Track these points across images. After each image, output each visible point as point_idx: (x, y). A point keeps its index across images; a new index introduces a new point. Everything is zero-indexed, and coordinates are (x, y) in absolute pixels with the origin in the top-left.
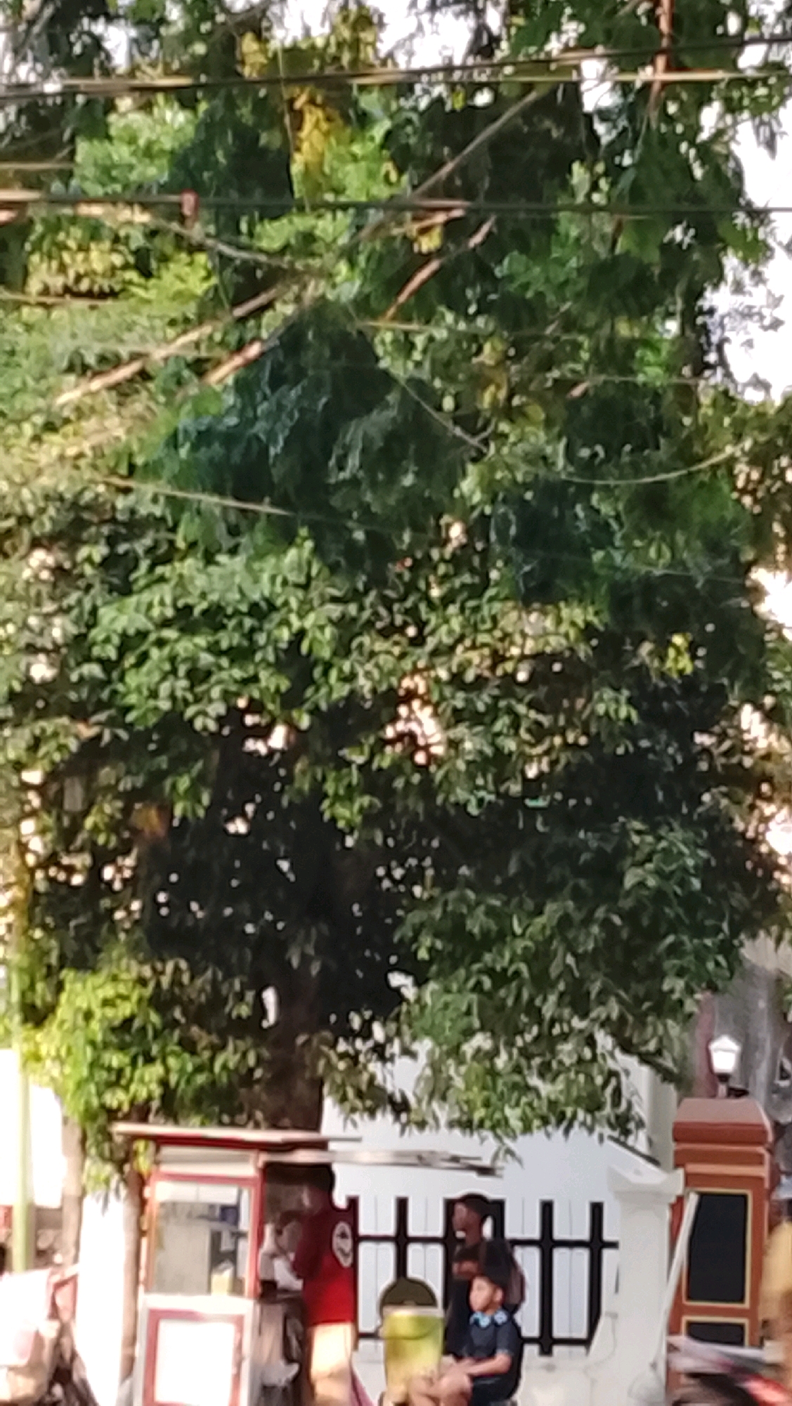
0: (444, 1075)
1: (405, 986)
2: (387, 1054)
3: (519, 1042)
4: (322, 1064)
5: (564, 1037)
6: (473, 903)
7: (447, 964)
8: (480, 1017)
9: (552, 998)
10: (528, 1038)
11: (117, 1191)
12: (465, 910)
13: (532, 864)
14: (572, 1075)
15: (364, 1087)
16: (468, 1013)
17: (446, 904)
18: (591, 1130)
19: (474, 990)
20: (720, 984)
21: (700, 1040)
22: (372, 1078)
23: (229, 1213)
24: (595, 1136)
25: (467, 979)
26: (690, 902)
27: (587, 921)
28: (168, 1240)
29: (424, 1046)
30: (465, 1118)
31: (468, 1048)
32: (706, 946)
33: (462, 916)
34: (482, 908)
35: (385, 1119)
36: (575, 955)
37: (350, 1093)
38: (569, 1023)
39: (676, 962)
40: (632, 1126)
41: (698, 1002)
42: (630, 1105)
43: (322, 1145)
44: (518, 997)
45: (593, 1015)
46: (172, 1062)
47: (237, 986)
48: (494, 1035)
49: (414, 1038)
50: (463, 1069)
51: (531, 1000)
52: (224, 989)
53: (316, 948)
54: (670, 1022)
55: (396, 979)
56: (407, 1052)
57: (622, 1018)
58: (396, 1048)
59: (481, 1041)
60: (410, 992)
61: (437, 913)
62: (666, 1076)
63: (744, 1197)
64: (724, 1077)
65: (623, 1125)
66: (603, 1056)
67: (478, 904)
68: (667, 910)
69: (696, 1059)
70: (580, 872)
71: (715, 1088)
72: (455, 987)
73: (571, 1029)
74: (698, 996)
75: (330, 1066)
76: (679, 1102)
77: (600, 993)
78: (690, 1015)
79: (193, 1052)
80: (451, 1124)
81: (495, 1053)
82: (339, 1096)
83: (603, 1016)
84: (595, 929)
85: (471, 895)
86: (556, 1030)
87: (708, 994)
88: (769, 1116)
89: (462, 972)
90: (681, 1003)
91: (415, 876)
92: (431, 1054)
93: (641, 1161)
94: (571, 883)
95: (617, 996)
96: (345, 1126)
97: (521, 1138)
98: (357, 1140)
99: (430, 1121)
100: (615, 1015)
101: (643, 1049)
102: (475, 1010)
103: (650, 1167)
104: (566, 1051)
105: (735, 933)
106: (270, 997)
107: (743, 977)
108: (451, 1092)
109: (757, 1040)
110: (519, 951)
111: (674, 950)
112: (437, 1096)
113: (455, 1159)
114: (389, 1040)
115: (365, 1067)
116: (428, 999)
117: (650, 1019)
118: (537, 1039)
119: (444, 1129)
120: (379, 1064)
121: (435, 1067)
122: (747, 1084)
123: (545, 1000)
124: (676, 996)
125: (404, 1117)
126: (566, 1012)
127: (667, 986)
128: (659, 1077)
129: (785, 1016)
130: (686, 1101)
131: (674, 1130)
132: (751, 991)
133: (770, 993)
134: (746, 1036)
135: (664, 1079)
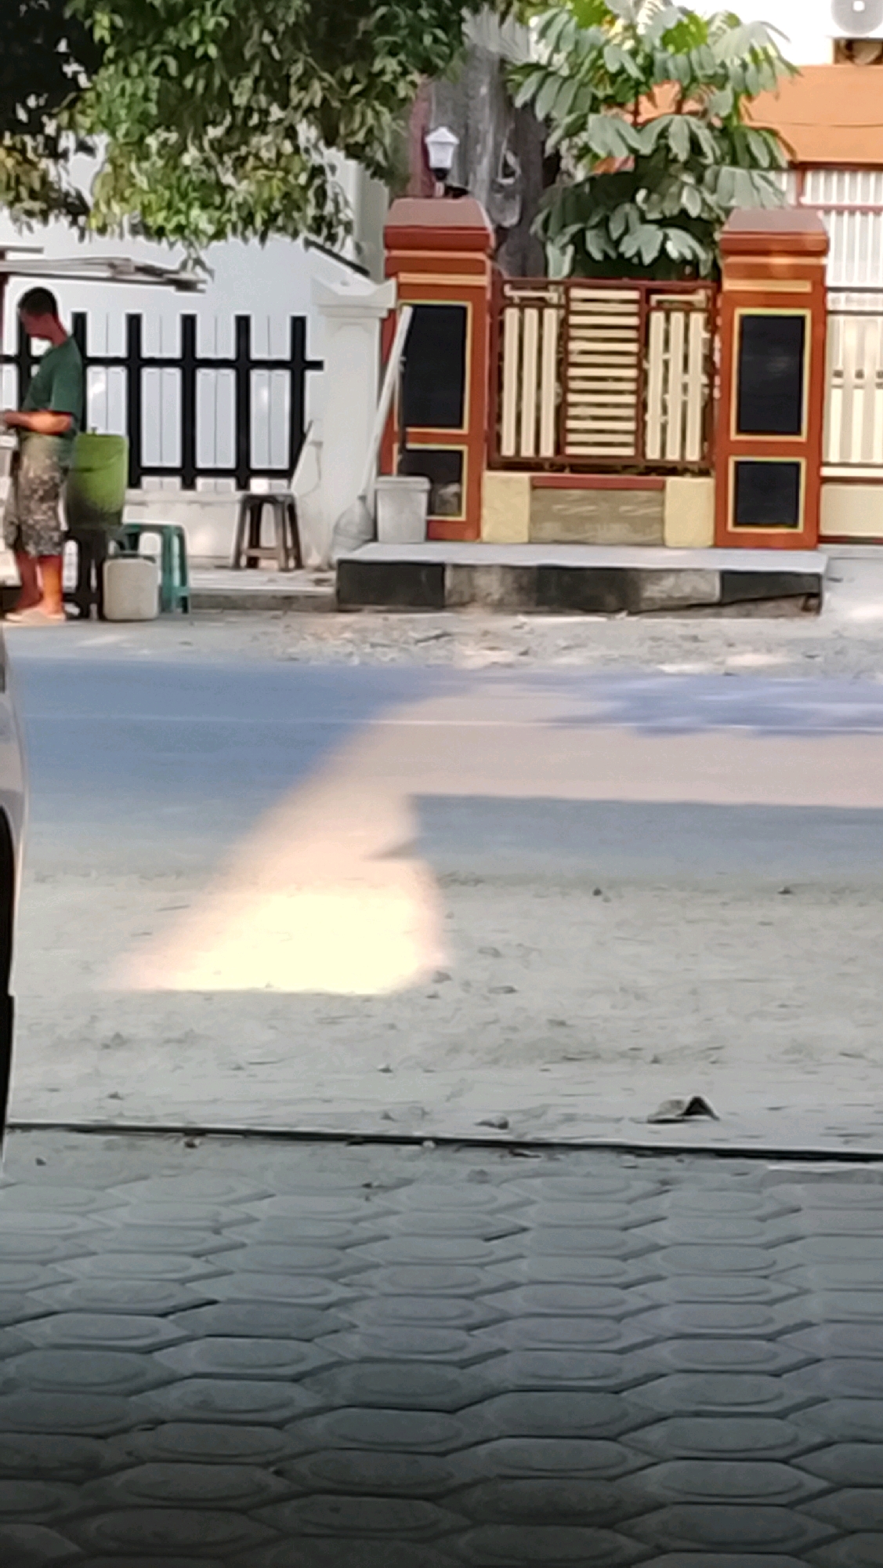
0: (126, 172)
2: (60, 150)
3: (210, 134)
5: (262, 128)
7: (126, 46)
8: (160, 103)
10: (221, 129)
15: (37, 186)
16: (148, 99)
18: (293, 236)
19: (156, 73)
20: (438, 65)
21: (416, 132)
22: (45, 177)
24: (299, 241)
25: (149, 59)
29: (101, 140)
30: (148, 223)
31: (153, 142)
32: (422, 20)
35: (60, 224)
36: (274, 33)
38: (266, 112)
39: (388, 38)
40: (338, 230)
41: (413, 84)
42: (336, 206)
44: (209, 83)
45: (293, 103)
49: (90, 131)
50: (146, 165)
51: (224, 85)
54: (381, 109)
55: (70, 69)
56: (84, 147)
57: (326, 102)
58: (69, 142)
59: (167, 135)
62: (378, 172)
64: (441, 173)
65: (328, 226)
66: (307, 151)
69: (410, 153)
71: (433, 186)
73: (269, 119)
74: (413, 77)
76: (391, 202)
77: (302, 76)
78: (403, 99)
81: (182, 148)
82: (10, 198)
83: (306, 103)
86: (253, 121)
87: (425, 76)
88: (493, 220)
89: (143, 54)
90: (393, 85)
92: (109, 147)
93: (348, 270)
95: (322, 79)
97: (212, 245)
99: (111, 223)
100: (317, 103)
101: (351, 141)
102: (156, 96)
103: (359, 277)
104: (264, 144)
105: (456, 8)
107: (464, 58)
109: (478, 131)
110: (209, 29)
111: (386, 25)
112: (117, 196)
113: (151, 271)
114: (62, 132)
115: (35, 164)
116: (104, 87)
117: (358, 107)
118: (230, 131)
119: (128, 236)
120: (51, 161)
121: (116, 163)
122: (466, 182)
123: (238, 85)
124: (387, 78)
125: (82, 220)
126: (263, 100)
127: (377, 66)
128: (369, 173)
129: (510, 101)
130: (397, 202)
131: (385, 236)
132: (472, 75)
133: (492, 78)
134: (467, 127)
135: (374, 175)
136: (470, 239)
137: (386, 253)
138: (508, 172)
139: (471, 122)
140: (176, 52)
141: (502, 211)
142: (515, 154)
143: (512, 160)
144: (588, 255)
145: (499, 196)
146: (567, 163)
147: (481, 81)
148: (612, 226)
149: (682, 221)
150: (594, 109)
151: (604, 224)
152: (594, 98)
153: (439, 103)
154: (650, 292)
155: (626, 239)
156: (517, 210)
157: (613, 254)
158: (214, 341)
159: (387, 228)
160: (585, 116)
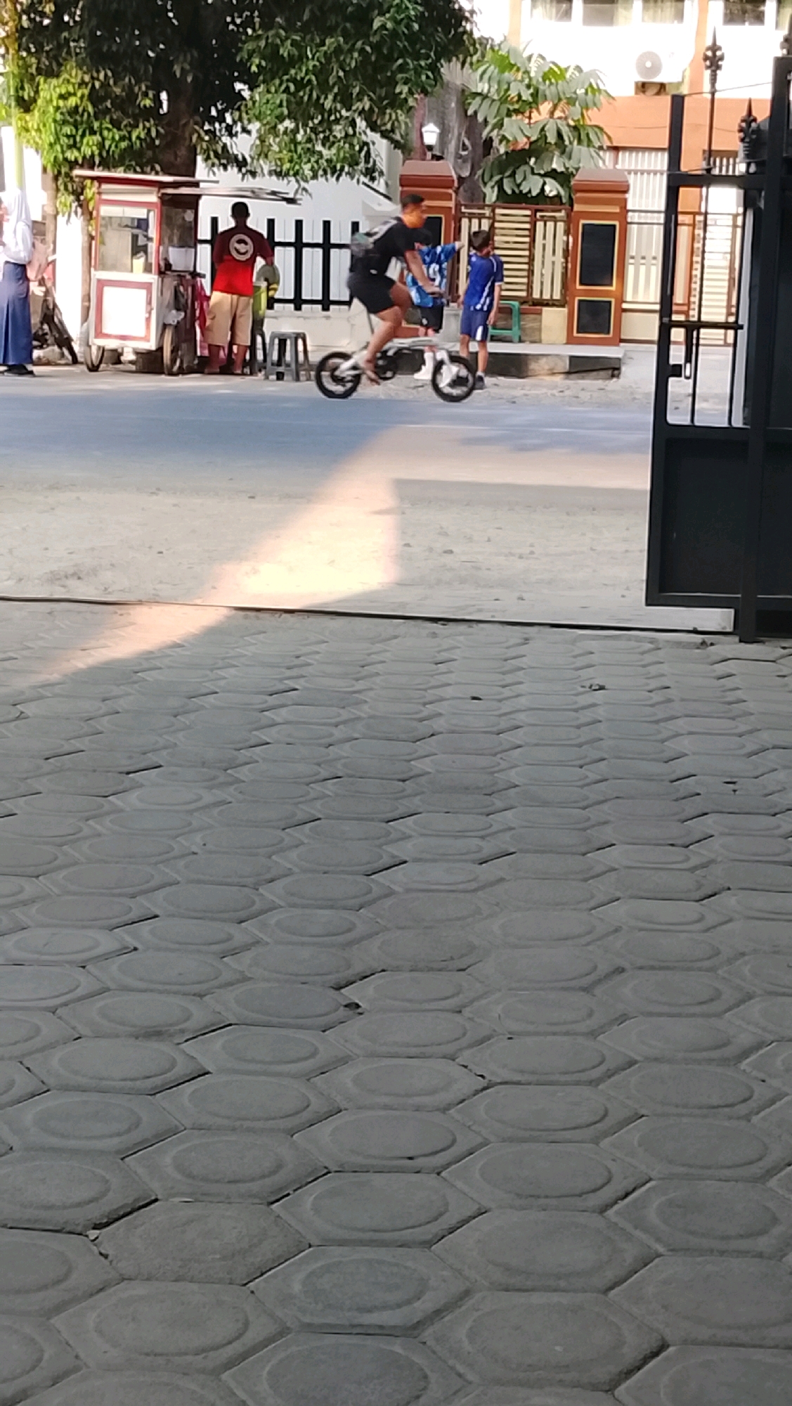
0: (267, 143)
1: (243, 90)
2: (234, 132)
3: (311, 124)
4: (195, 137)
5: (337, 121)
6: (283, 38)
7: (268, 77)
8: (287, 107)
9: (330, 97)
10: (316, 121)
11: (76, 213)
12: (278, 41)
13: (318, 13)
14: (342, 143)
15: (220, 151)
16: (281, 105)
17: (267, 38)
18: (352, 178)
19: (284, 92)
20: (429, 89)
21: (417, 125)
22: (225, 146)
23: (142, 224)
24: (355, 180)
25: (280, 85)
26: (412, 38)
27: (351, 51)
28: (107, 240)
29: (254, 127)
30: (279, 170)
31: (281, 128)
32: (421, 66)
33: (277, 45)
34: (289, 42)
35: (233, 171)
36: (344, 71)
37: (212, 154)
38: (340, 112)
39: (404, 75)
40: (376, 174)
41: (416, 99)
42: (375, 161)
43: (196, 184)
44: (310, 95)
45: (354, 108)
46: (105, 133)
47: (144, 88)
48: (296, 120)
49: (250, 121)
50: (277, 140)
51: (318, 98)
52: (136, 89)
53: (190, 64)
54: (399, 112)
55: (238, 86)
56: (245, 130)
57: (371, 108)
58: (238, 128)
59: (289, 124)
60: (246, 94)
61: (263, 44)
62: (397, 145)
63: (440, 218)
64: (430, 148)
65: (371, 173)
66: (360, 134)
67: (287, 38)
68: (398, 43)
69: (414, 136)
70: (347, 18)
71: (425, 154)
72: (273, 89)
73: (341, 116)
74: (416, 96)
75: (200, 138)
76: (404, 162)
77: (358, 94)
78: (411, 108)
79: (119, 129)
80: (270, 173)
81: (295, 131)
82: (205, 157)
83: (361, 108)
84: (356, 55)
85: (282, 33)
86: (333, 118)
87: (422, 95)
88: (456, 173)
89: (277, 82)
90: (406, 100)
91: (249, 22)
92: (259, 131)
93: (381, 197)
94: (341, 26)
95: (369, 96)
96: (208, 175)
97: (312, 182)
98: (217, 182)
99: (259, 170)
100: (367, 108)
101: (383, 128)
102: (285, 104)
103: (386, 201)
104: (338, 131)
105: (438, 60)
106: (164, 96)
107: (442, 86)
108: (270, 153)
109: (449, 126)
110: (311, 68)
111: (402, 69)
112: (263, 155)
113: (274, 193)
114: (235, 122)
115: (220, 139)
116: (257, 98)
117: (388, 111)
118: (320, 122)
119: (267, 177)
120: (228, 138)
121: (262, 139)
122: (443, 153)
123: (326, 98)
124: (403, 96)
125: (244, 170)
126: (339, 106)
127: (398, 90)
128: (393, 146)
129: (466, 112)
130: (407, 162)
131: (401, 180)
132: (447, 96)
133: (457, 98)
134: (443, 124)
135: (395, 147)
136: (444, 182)
137: (400, 188)
138: (465, 148)
139: (446, 122)
140: (294, 80)
141: (461, 168)
142: (469, 139)
143: (467, 142)
144: (505, 192)
145: (460, 161)
146: (496, 143)
147: (451, 100)
148: (517, 176)
149: (553, 174)
150: (509, 114)
151: (513, 175)
152: (508, 110)
153: (429, 111)
154: (537, 211)
155: (524, 183)
156: (469, 168)
157: (517, 191)
158: (313, 234)
159: (402, 175)
160: (503, 119)
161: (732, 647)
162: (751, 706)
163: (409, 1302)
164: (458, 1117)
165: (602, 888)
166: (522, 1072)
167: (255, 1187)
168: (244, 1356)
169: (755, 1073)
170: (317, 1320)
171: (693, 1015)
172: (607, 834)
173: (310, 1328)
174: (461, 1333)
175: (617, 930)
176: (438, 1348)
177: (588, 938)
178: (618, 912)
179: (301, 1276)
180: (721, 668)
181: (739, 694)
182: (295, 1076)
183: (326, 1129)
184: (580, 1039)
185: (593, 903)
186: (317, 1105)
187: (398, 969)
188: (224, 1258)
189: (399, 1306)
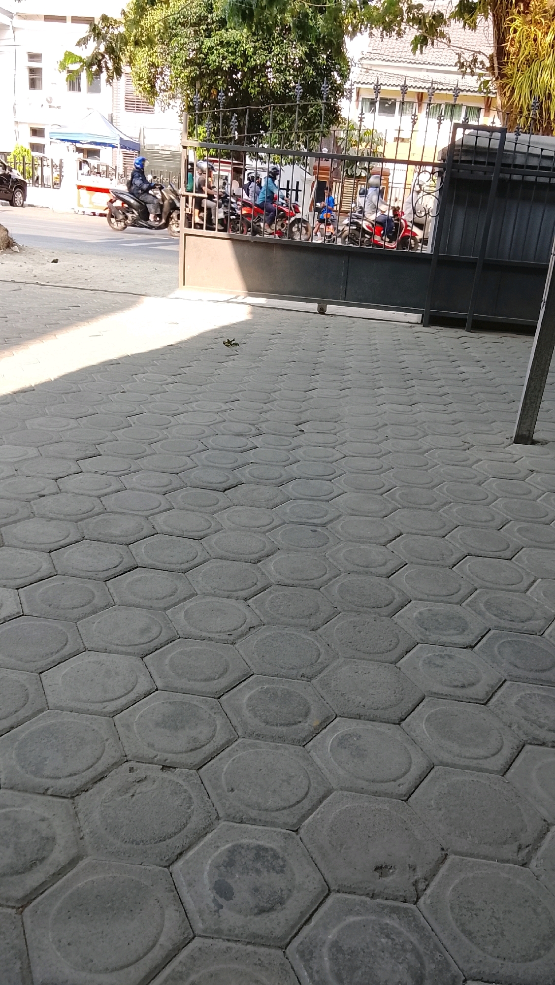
161: (420, 328)
162: (426, 347)
163: (322, 517)
164: (336, 465)
165: (380, 400)
166: (356, 453)
167: (274, 481)
168: (273, 529)
169: (429, 457)
170: (295, 520)
171: (409, 439)
172: (381, 383)
173: (293, 522)
174: (339, 527)
175: (385, 412)
176: (332, 530)
177: (375, 415)
178: (386, 407)
179: (289, 507)
180: (416, 335)
181: (422, 343)
182: (285, 450)
183: (295, 466)
184: (374, 445)
185: (377, 404)
186: (292, 459)
187: (316, 421)
188: (265, 501)
189: (320, 518)
